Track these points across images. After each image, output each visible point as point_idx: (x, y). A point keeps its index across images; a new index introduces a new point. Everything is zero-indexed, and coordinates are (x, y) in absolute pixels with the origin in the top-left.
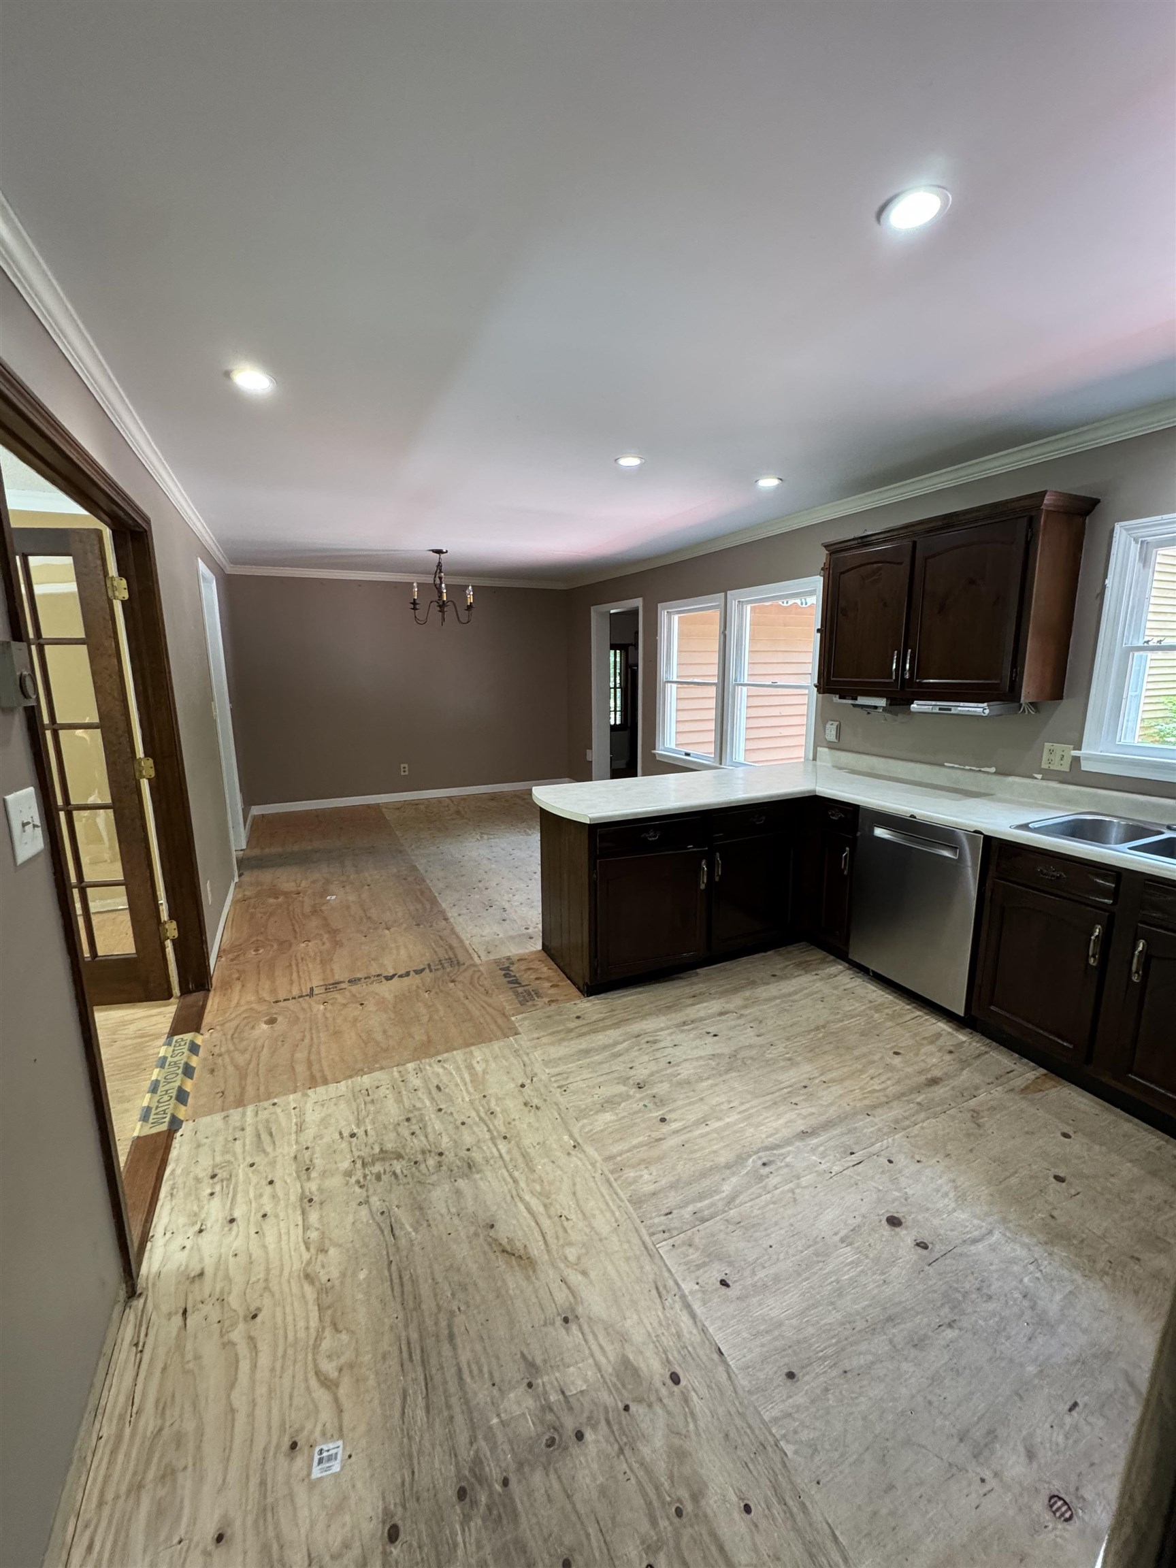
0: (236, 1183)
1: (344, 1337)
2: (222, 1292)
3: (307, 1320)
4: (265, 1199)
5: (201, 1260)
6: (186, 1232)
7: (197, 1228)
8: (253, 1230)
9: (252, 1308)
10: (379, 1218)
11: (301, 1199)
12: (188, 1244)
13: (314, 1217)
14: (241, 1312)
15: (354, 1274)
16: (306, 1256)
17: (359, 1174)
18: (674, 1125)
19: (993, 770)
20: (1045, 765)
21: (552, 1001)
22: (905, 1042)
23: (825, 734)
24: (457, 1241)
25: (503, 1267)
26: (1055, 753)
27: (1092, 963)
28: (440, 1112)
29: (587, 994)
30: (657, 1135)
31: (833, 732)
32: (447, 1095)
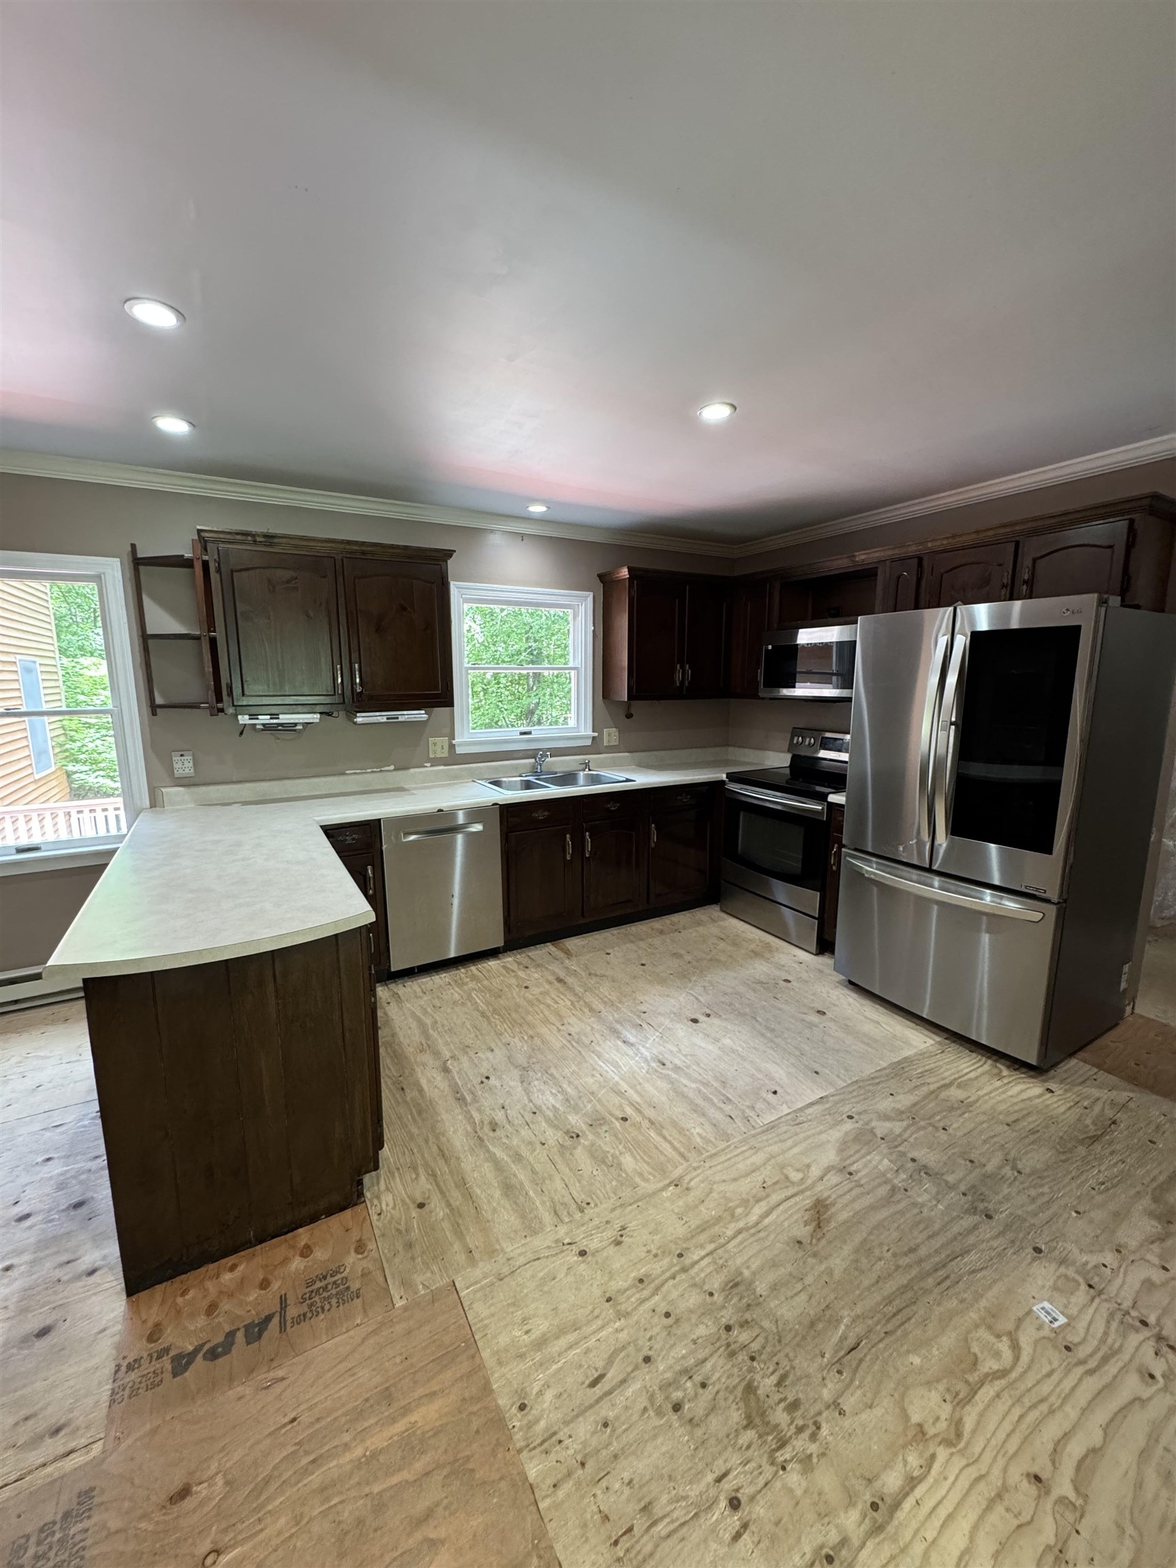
1: (975, 1348)
3: (992, 1402)
10: (846, 1378)
11: (880, 1528)
13: (893, 1480)
15: (921, 1371)
16: (943, 1454)
18: (629, 1111)
19: (392, 767)
20: (431, 756)
21: (360, 1248)
22: (513, 981)
23: (170, 769)
24: (830, 1272)
25: (833, 1224)
26: (438, 746)
27: (568, 858)
28: (647, 1360)
29: (361, 1194)
30: (646, 1124)
31: (186, 764)
32: (610, 1361)
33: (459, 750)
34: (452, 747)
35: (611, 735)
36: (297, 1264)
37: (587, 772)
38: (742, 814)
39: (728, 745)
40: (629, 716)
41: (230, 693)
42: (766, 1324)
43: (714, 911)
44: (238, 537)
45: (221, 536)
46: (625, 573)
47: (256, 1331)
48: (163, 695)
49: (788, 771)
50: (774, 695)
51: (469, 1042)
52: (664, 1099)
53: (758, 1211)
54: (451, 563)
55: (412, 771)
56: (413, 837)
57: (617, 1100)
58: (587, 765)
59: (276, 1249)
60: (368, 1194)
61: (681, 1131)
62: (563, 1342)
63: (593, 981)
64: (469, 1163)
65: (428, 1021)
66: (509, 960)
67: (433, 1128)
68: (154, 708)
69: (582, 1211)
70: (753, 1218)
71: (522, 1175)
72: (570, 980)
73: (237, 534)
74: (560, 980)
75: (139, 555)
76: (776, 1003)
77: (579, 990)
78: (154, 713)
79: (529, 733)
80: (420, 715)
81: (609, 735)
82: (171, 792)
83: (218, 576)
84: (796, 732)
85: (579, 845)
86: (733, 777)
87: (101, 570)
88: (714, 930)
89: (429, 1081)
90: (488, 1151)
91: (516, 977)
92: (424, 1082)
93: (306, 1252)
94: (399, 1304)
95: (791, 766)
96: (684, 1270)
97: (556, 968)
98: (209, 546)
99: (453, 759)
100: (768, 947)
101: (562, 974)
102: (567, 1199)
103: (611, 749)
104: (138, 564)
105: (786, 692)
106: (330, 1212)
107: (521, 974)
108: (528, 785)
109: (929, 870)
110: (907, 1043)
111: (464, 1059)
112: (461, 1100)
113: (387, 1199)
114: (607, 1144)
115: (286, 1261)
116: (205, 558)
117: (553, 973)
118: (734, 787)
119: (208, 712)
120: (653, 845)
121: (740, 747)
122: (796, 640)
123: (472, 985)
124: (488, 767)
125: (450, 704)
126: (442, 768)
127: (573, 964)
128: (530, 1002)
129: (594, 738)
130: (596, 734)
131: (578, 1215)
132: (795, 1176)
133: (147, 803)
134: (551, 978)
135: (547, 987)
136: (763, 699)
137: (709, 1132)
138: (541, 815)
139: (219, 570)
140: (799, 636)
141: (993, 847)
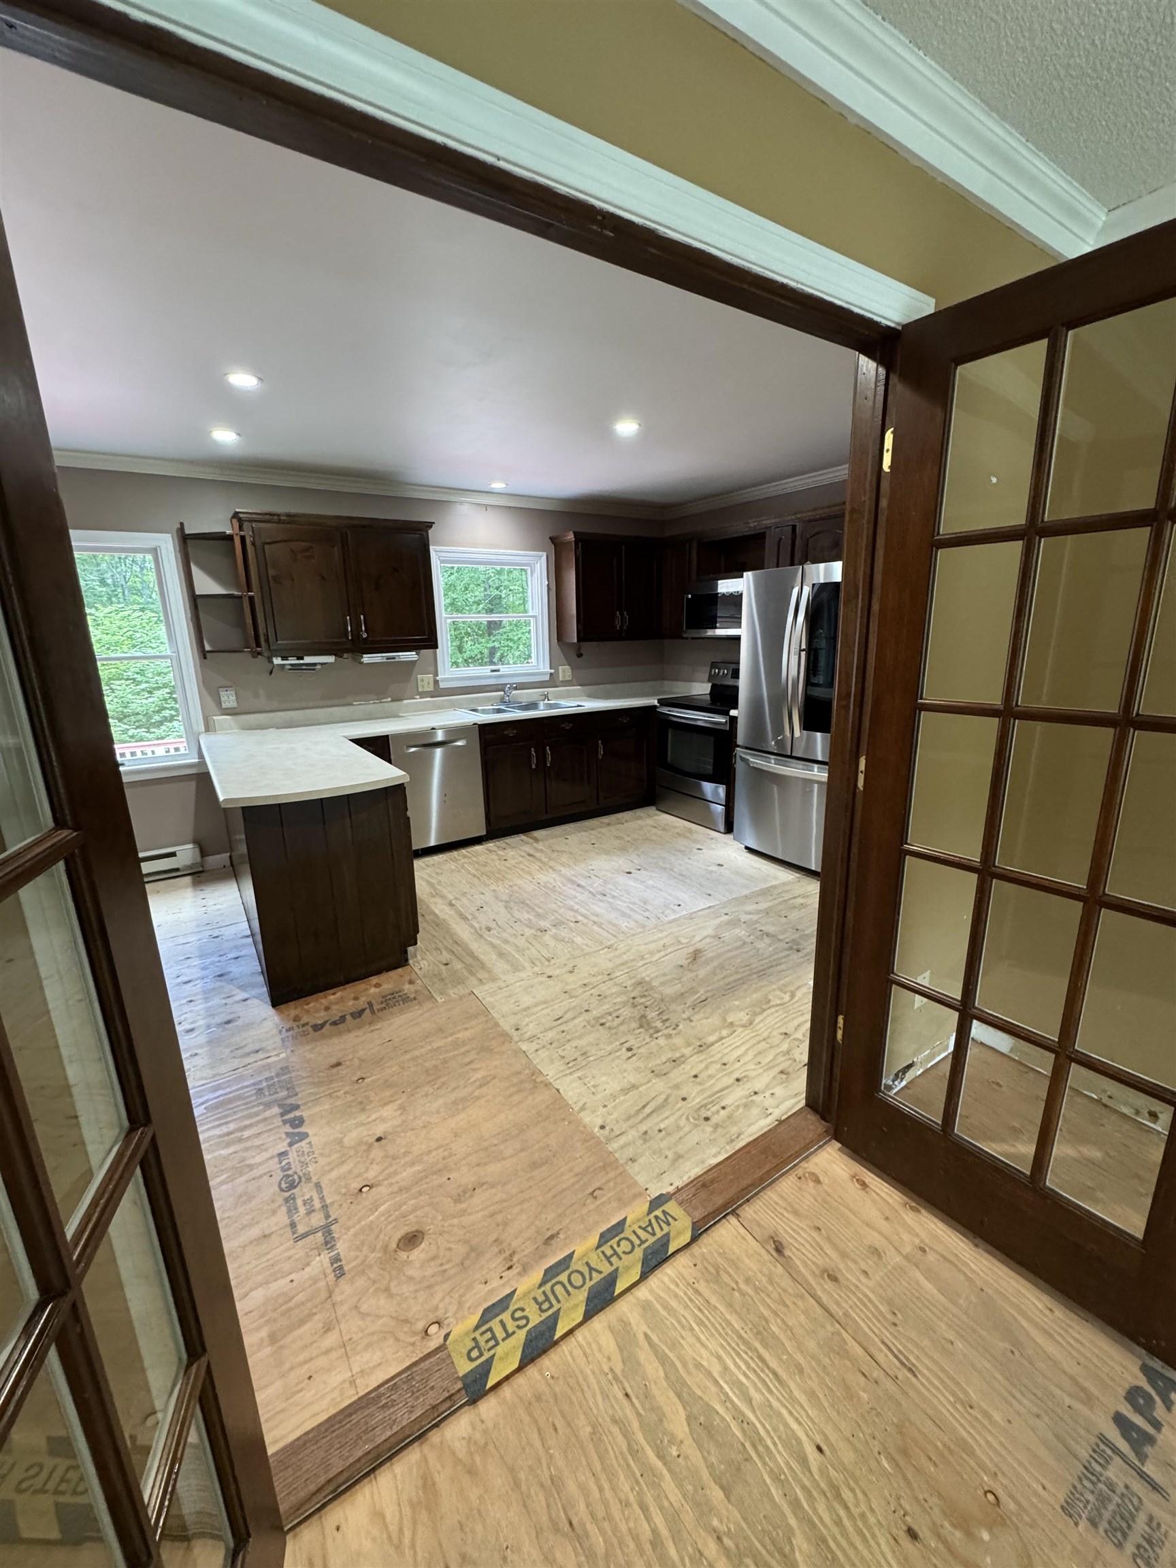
0: (703, 1100)
1: (771, 997)
2: (784, 1055)
3: (772, 1013)
4: (711, 1071)
5: (774, 1078)
6: (762, 1101)
7: (754, 1098)
8: (738, 1065)
9: (783, 1037)
10: (696, 1010)
11: (702, 1051)
12: (767, 1094)
13: (712, 1039)
14: (788, 1040)
15: (738, 1006)
16: (741, 1029)
17: (670, 1031)
18: (580, 918)
19: (389, 699)
20: (420, 690)
21: (411, 982)
22: (495, 857)
23: (219, 702)
24: (697, 976)
25: (703, 959)
26: (425, 681)
27: (534, 767)
28: (587, 1011)
29: (407, 960)
30: (590, 923)
31: (231, 698)
32: (566, 1013)
33: (442, 685)
34: (436, 682)
35: (565, 672)
36: (373, 990)
37: (546, 701)
38: (670, 731)
39: (663, 679)
40: (580, 655)
41: (267, 640)
42: (656, 995)
43: (652, 810)
44: (267, 517)
45: (254, 516)
46: (571, 537)
47: (358, 1014)
48: (210, 643)
49: (708, 698)
50: (703, 635)
51: (465, 890)
52: (604, 911)
53: (658, 956)
54: (430, 532)
55: (405, 702)
56: (413, 750)
57: (572, 914)
58: (546, 697)
59: (360, 986)
60: (411, 962)
61: (615, 925)
62: (539, 1008)
63: (555, 855)
64: (474, 946)
65: (434, 881)
66: (491, 845)
67: (448, 932)
68: (204, 654)
69: (549, 961)
70: (655, 959)
71: (509, 948)
72: (538, 855)
73: (266, 514)
74: (530, 855)
75: (187, 532)
76: (690, 862)
77: (545, 860)
78: (205, 658)
79: (498, 671)
80: (410, 656)
81: (564, 671)
82: (219, 719)
83: (253, 548)
84: (714, 665)
85: (542, 758)
86: (663, 702)
87: (158, 544)
88: (649, 822)
89: (440, 911)
90: (486, 940)
91: (497, 855)
92: (437, 911)
93: (378, 985)
94: (440, 1001)
95: (711, 694)
96: (610, 979)
97: (527, 848)
98: (246, 525)
99: (437, 692)
100: (690, 831)
101: (532, 852)
102: (540, 956)
103: (566, 683)
104: (186, 541)
105: (710, 633)
106: (389, 969)
107: (500, 853)
108: (499, 711)
109: (791, 757)
110: (776, 878)
111: (465, 900)
112: (465, 918)
113: (424, 964)
114: (564, 933)
115: (366, 989)
116: (242, 533)
117: (525, 851)
118: (665, 710)
119: (249, 655)
120: (600, 757)
121: (673, 680)
122: (717, 589)
123: (463, 861)
124: (467, 699)
125: (435, 646)
126: (429, 699)
127: (540, 846)
128: (510, 869)
129: (551, 674)
130: (552, 671)
131: (547, 963)
132: (684, 941)
133: (202, 728)
134: (523, 854)
135: (521, 859)
136: (687, 638)
137: (632, 924)
138: (511, 733)
139: (253, 544)
140: (719, 587)
141: (819, 734)
